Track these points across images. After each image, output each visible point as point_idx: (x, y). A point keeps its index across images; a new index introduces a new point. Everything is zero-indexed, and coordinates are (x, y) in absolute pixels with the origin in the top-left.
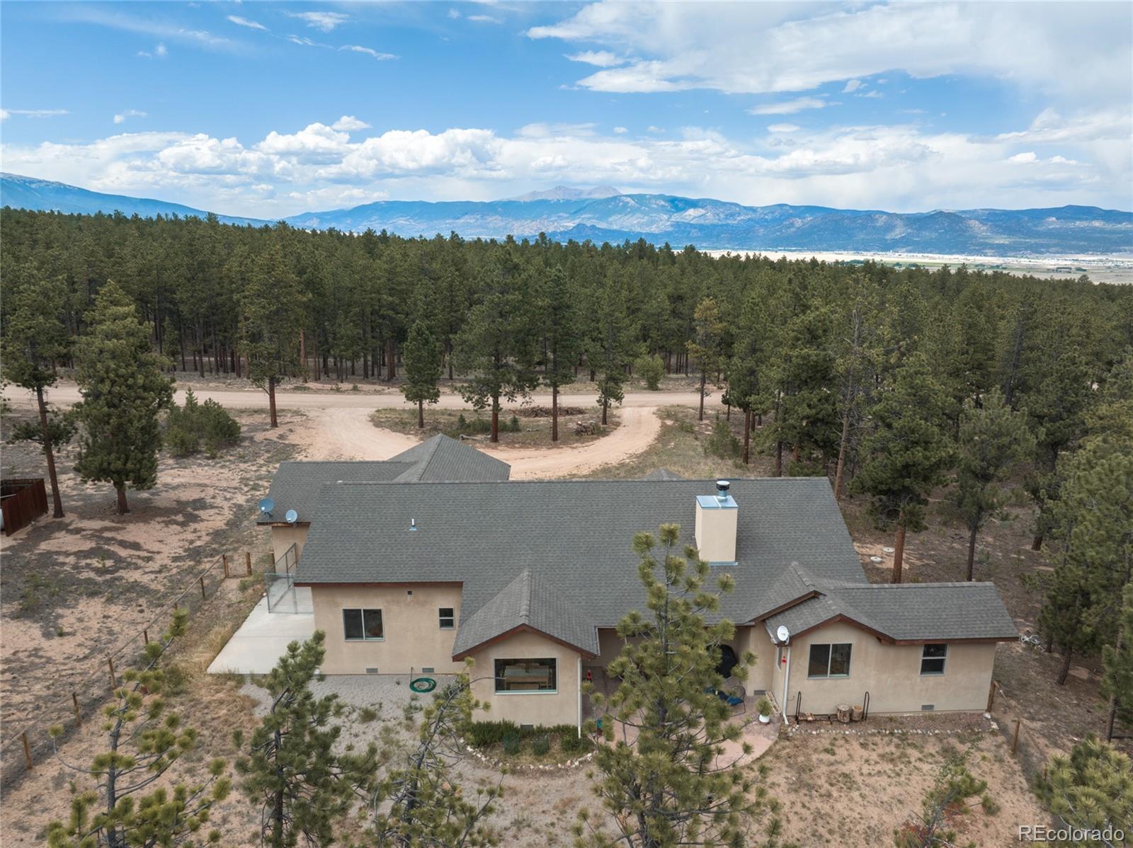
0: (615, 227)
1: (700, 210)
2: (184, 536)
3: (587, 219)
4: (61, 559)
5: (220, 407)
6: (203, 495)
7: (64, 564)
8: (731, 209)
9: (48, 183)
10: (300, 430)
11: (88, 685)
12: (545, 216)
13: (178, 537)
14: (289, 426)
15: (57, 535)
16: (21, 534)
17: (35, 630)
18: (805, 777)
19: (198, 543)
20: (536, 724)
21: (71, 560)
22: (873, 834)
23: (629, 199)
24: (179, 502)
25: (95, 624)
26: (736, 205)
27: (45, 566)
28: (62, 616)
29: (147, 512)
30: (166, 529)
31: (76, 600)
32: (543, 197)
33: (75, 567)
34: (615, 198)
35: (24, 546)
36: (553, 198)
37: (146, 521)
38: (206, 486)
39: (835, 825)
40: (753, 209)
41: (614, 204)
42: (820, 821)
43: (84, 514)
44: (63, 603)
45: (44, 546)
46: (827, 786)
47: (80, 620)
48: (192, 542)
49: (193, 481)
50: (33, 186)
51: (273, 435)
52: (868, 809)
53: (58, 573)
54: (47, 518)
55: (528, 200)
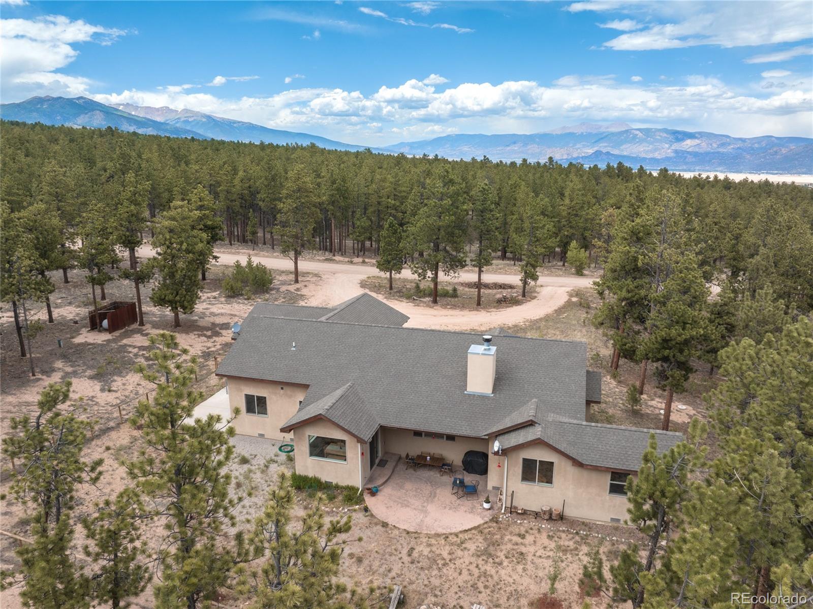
0: (625, 153)
1: (697, 140)
2: (206, 344)
3: (604, 147)
4: (130, 349)
5: (265, 268)
6: (230, 321)
7: (130, 352)
8: (724, 140)
9: (244, 123)
10: (311, 286)
11: (108, 419)
12: (571, 145)
13: (202, 344)
14: (305, 283)
15: (135, 336)
16: (117, 333)
17: (97, 386)
18: (491, 548)
19: (213, 349)
20: (334, 482)
21: (136, 350)
22: (516, 595)
23: (638, 132)
24: (213, 324)
25: (130, 388)
26: (728, 137)
27: (119, 352)
28: (115, 381)
29: (191, 327)
30: (197, 339)
31: (127, 373)
32: (571, 131)
33: (136, 355)
34: (627, 131)
35: (115, 341)
36: (578, 131)
37: (187, 333)
38: (235, 315)
39: (491, 583)
40: (743, 140)
41: (627, 136)
42: (483, 579)
43: (156, 326)
44: (120, 374)
45: (125, 341)
46: (503, 557)
47: (124, 384)
48: (209, 348)
49: (229, 312)
50: (235, 125)
51: (292, 288)
52: (523, 578)
53: (125, 357)
54: (135, 326)
55: (559, 133)
